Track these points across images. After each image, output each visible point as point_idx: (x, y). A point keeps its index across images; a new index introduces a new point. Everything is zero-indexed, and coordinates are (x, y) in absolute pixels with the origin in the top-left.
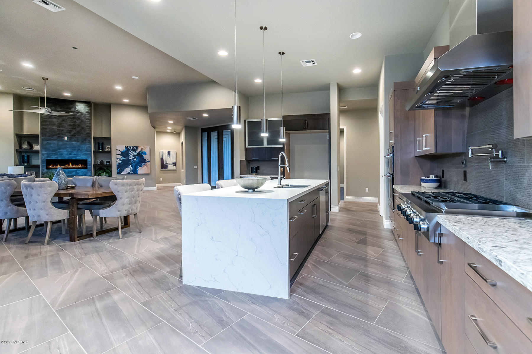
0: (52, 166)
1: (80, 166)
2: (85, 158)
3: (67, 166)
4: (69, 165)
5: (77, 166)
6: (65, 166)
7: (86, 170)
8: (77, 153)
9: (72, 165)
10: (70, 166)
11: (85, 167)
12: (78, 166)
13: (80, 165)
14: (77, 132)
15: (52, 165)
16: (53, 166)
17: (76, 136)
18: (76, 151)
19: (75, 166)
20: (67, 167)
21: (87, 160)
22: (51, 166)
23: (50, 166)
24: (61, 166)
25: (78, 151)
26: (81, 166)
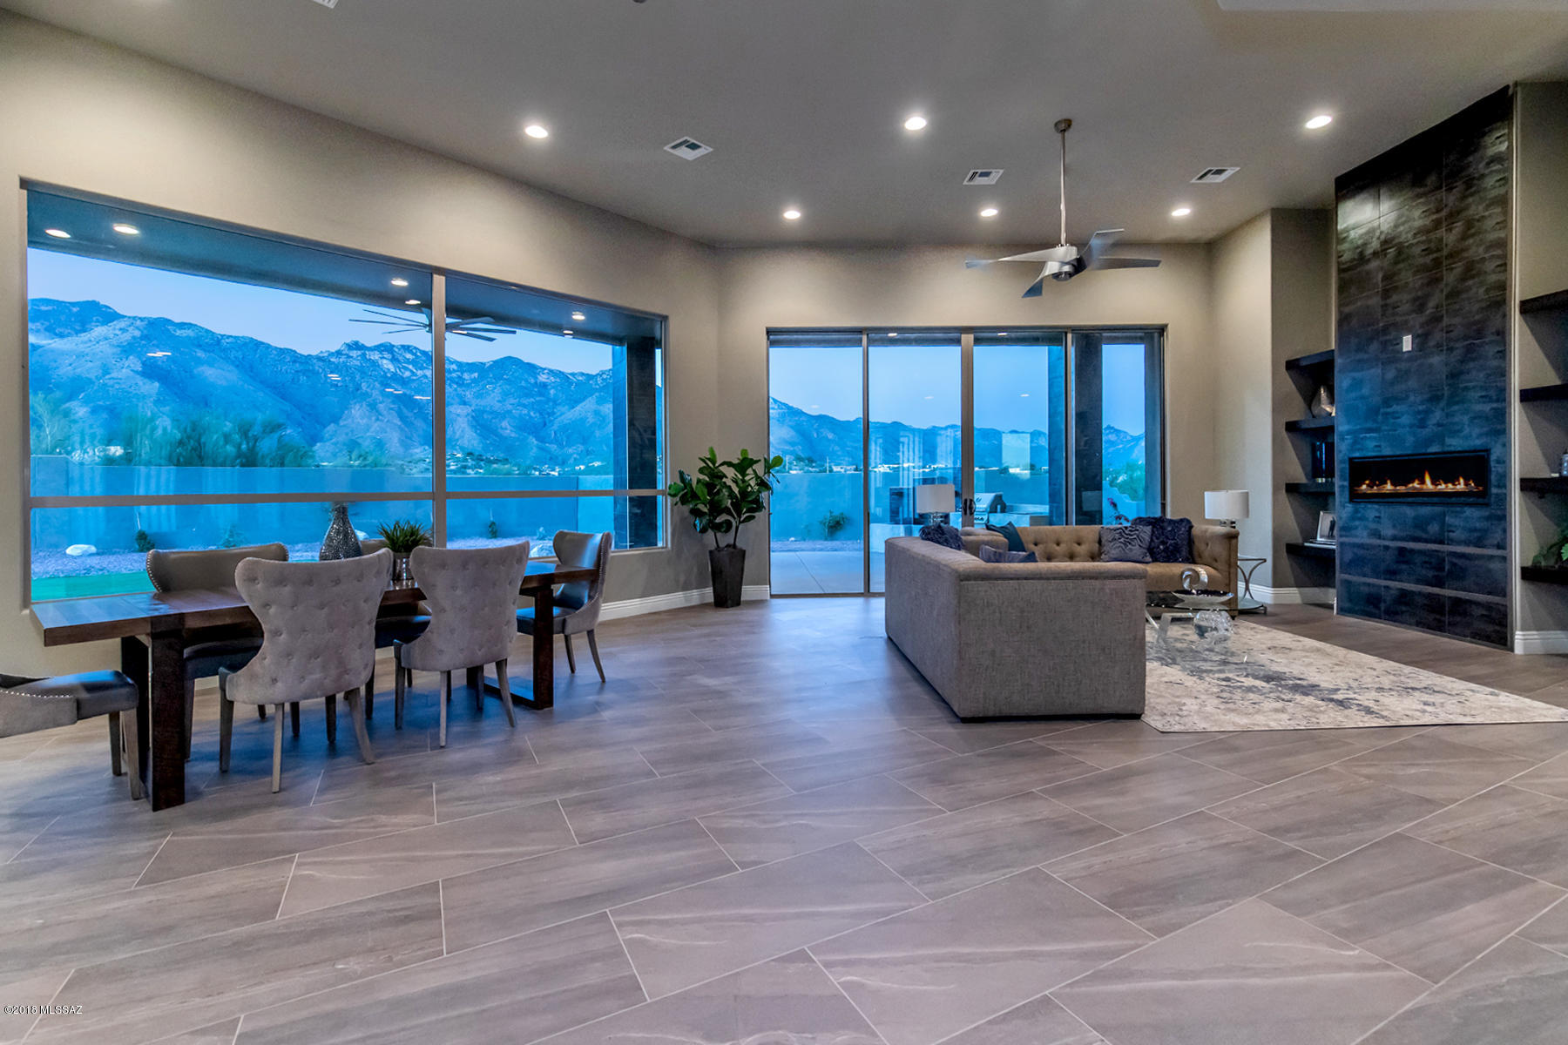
0: (1368, 485)
1: (1461, 486)
2: (1477, 443)
3: (1416, 484)
4: (1423, 482)
5: (1450, 486)
6: (1411, 485)
7: (1485, 512)
8: (1448, 415)
9: (1433, 483)
10: (1424, 487)
11: (1481, 488)
12: (1454, 484)
13: (1462, 481)
14: (1447, 297)
15: (1367, 482)
16: (1372, 487)
17: (1446, 321)
18: (1443, 404)
19: (1443, 486)
20: (1414, 488)
21: (1488, 451)
22: (1364, 487)
23: (1361, 486)
24: (1396, 486)
25: (1449, 404)
26: (1466, 484)
